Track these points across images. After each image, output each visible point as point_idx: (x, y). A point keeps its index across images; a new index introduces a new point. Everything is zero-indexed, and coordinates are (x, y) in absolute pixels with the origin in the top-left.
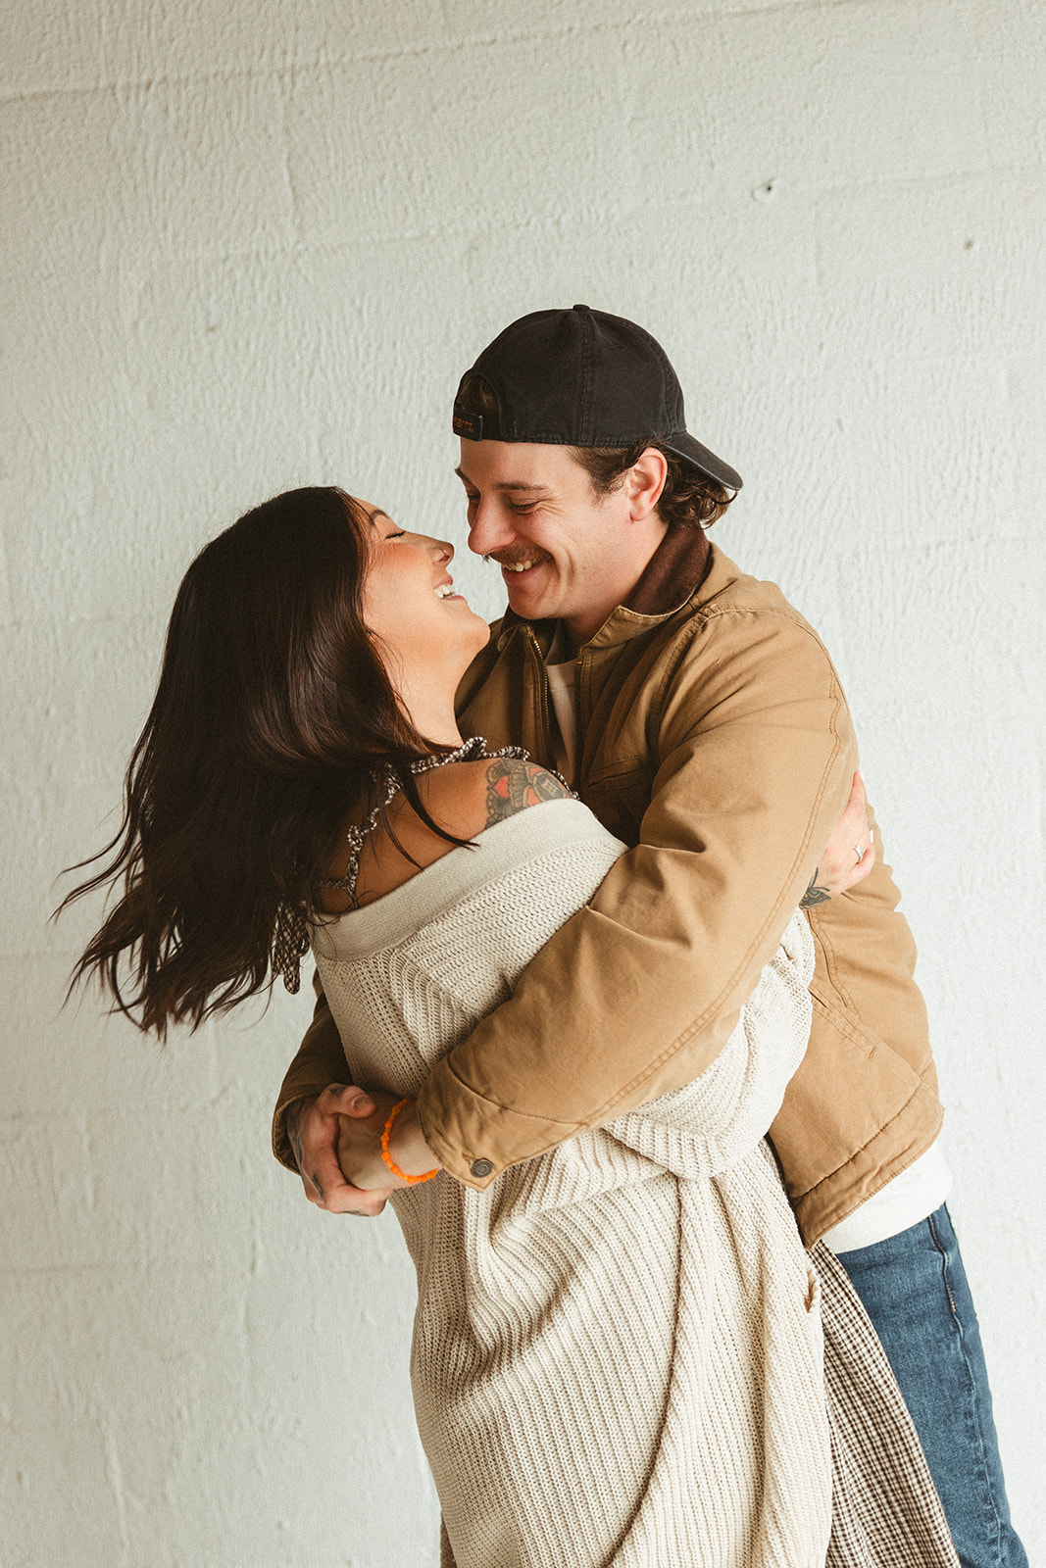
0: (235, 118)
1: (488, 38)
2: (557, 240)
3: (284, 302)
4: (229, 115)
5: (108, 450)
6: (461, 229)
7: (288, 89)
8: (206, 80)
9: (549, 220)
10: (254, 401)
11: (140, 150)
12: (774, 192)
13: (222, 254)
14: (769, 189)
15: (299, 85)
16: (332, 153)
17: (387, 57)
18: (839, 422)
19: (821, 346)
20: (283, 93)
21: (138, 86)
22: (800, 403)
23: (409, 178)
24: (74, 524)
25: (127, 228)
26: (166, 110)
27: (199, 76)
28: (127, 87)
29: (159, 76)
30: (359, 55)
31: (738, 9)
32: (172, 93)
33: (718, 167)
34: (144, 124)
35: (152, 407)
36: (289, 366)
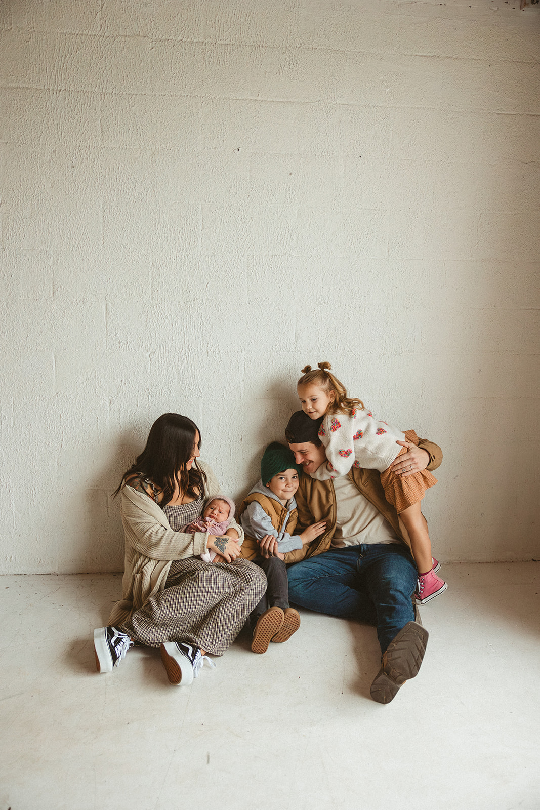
1: (163, 94)
2: (178, 155)
3: (96, 162)
4: (84, 103)
5: (37, 199)
6: (150, 148)
7: (103, 99)
9: (176, 150)
11: (55, 110)
13: (78, 145)
14: (239, 150)
16: (114, 120)
17: (133, 94)
19: (249, 196)
21: (57, 90)
22: (241, 212)
23: (137, 131)
24: (24, 220)
25: (49, 133)
26: (65, 99)
27: (76, 90)
28: (53, 90)
29: (63, 89)
30: (125, 93)
31: (235, 98)
32: (67, 94)
33: (225, 142)
34: (57, 102)
35: (52, 187)
36: (96, 181)
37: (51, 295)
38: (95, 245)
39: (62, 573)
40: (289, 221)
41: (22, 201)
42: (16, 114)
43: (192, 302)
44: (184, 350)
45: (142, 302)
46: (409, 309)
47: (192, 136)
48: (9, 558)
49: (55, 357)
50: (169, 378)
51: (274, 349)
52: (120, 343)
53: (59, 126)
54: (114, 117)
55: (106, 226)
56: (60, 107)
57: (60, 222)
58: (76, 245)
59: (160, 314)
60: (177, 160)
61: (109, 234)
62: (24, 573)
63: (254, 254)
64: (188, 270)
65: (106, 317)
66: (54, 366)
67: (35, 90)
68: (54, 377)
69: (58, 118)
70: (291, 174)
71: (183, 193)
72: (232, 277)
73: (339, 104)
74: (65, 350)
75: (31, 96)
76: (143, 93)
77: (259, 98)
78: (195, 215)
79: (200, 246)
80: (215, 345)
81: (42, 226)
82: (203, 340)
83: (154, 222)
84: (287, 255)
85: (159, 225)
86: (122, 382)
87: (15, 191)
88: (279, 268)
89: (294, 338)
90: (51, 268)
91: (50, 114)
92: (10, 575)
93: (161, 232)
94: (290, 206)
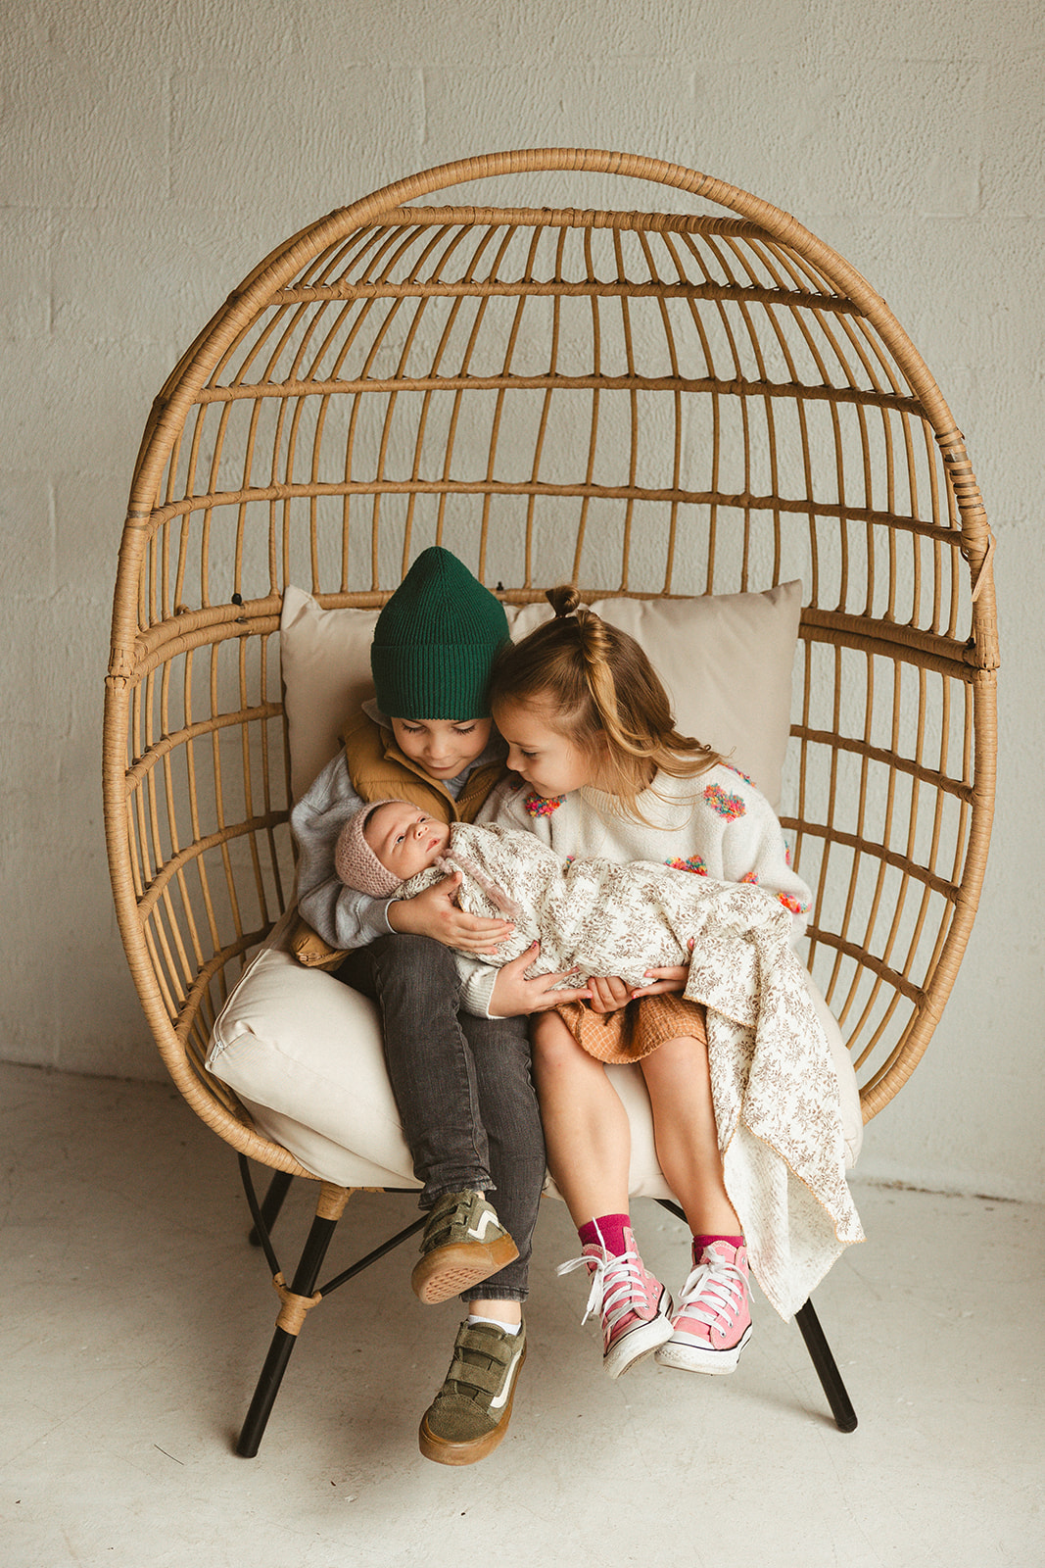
5: (17, 72)
10: (125, 43)
18: (561, 102)
19: (553, 38)
22: (532, 86)
35: (51, 40)
36: (154, 16)
37: (47, 328)
38: (150, 190)
49: (56, 490)
55: (177, 139)
58: (106, 192)
61: (185, 161)
66: (53, 516)
68: (53, 545)
71: (372, 38)
74: (79, 473)
78: (406, 99)
83: (297, 124)
85: (310, 133)
90: (48, 253)
93: (316, 152)
94: (673, 61)
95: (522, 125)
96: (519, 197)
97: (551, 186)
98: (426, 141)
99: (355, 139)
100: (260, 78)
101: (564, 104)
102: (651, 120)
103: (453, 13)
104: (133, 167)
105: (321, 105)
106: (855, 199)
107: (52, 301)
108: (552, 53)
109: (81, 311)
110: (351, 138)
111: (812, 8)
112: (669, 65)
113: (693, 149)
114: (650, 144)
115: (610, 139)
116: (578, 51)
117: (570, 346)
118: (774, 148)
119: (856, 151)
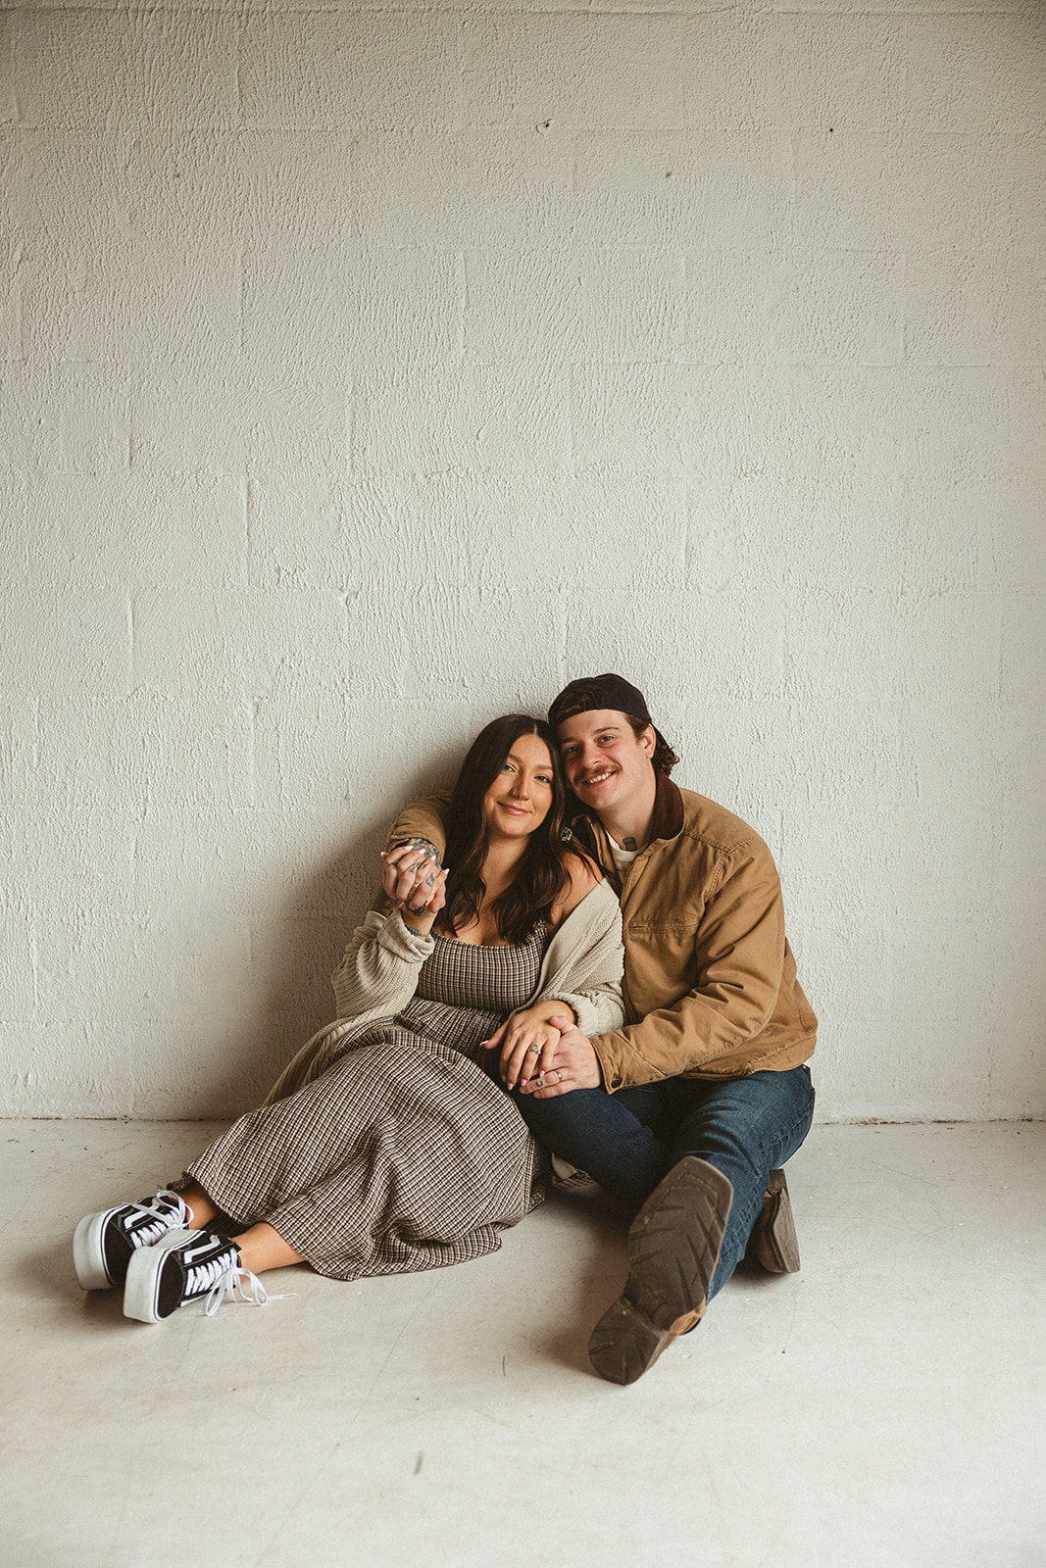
0: (206, 40)
1: (377, 8)
2: (410, 142)
3: (227, 162)
4: (203, 36)
5: (98, 250)
6: (348, 129)
7: (243, 24)
8: (190, 12)
9: (406, 131)
10: (201, 226)
11: (140, 53)
12: (549, 128)
13: (189, 128)
14: (547, 126)
15: (251, 22)
17: (311, 11)
18: (579, 278)
19: (572, 229)
20: (240, 27)
21: (144, 10)
22: (555, 265)
23: (318, 92)
24: (70, 296)
25: (126, 104)
26: (162, 28)
27: (185, 9)
28: (137, 10)
29: (158, 6)
30: (292, 9)
31: (536, 10)
32: (166, 18)
33: (516, 108)
34: (145, 36)
35: (132, 223)
36: (227, 205)
37: (127, 463)
38: (224, 348)
39: (143, 1118)
40: (667, 283)
41: (65, 256)
42: (55, 66)
43: (444, 475)
44: (425, 587)
45: (330, 476)
46: (960, 485)
47: (441, 97)
48: (21, 1077)
49: (134, 603)
50: (393, 652)
51: (637, 583)
52: (278, 571)
53: (147, 89)
54: (268, 64)
55: (248, 305)
56: (149, 46)
57: (149, 298)
58: (183, 350)
59: (370, 503)
60: (407, 151)
61: (255, 324)
62: (57, 1116)
63: (587, 360)
64: (432, 402)
65: (248, 511)
66: (130, 626)
67: (98, 12)
68: (130, 651)
69: (147, 70)
70: (668, 175)
71: (420, 226)
72: (536, 414)
73: (779, 13)
74: (156, 588)
75: (89, 25)
76: (331, 8)
77: (592, 8)
78: (449, 273)
79: (461, 346)
80: (499, 575)
81: (109, 308)
82: (470, 562)
84: (664, 362)
85: (368, 301)
86: (283, 661)
87: (50, 234)
88: (644, 391)
89: (683, 556)
90: (127, 402)
91: (129, 62)
92: (24, 1118)
93: (373, 316)
94: (669, 248)
95: (548, 296)
96: (546, 352)
97: (573, 343)
98: (467, 308)
99: (406, 307)
100: (322, 256)
101: (582, 278)
102: (653, 292)
103: (489, 208)
104: (208, 328)
105: (377, 278)
106: (813, 351)
107: (131, 441)
108: (571, 240)
109: (159, 449)
110: (403, 304)
111: (776, 210)
112: (665, 250)
113: (686, 316)
114: (652, 311)
115: (619, 306)
116: (593, 239)
117: (591, 468)
118: (749, 314)
119: (812, 316)
